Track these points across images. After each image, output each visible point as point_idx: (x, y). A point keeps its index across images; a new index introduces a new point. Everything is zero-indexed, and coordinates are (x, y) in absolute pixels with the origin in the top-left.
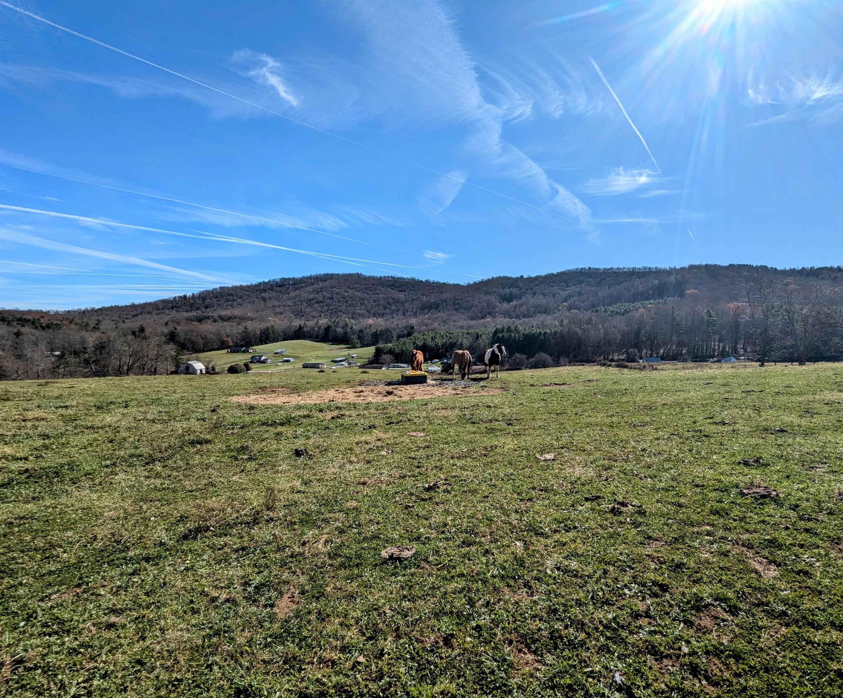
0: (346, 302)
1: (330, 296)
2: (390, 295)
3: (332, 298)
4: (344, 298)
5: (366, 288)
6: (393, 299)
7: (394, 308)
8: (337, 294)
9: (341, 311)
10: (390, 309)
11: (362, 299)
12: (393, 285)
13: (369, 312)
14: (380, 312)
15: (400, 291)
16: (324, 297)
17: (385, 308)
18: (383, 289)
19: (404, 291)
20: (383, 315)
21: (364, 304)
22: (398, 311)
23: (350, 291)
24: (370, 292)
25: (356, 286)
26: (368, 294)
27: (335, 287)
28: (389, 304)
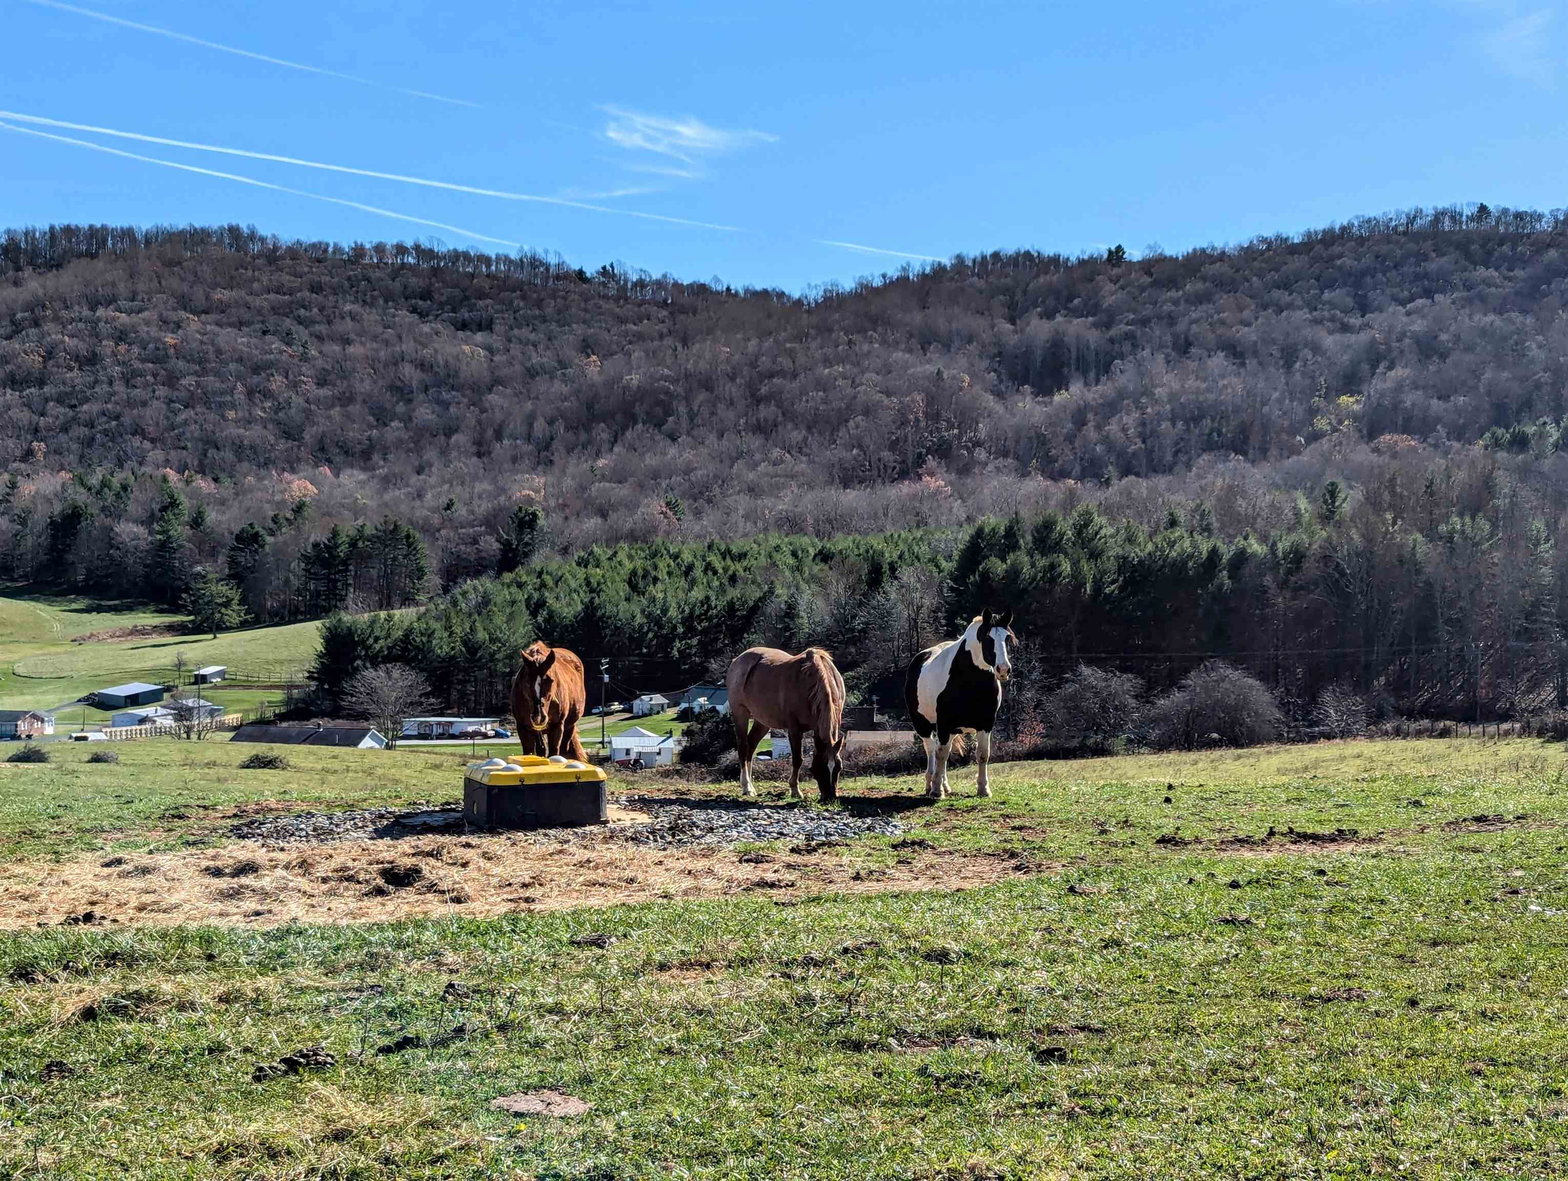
0: (171, 381)
1: (82, 347)
2: (408, 346)
3: (91, 360)
4: (159, 357)
5: (275, 310)
6: (422, 365)
7: (425, 413)
8: (121, 336)
9: (139, 431)
10: (407, 420)
11: (256, 369)
12: (426, 295)
13: (290, 433)
14: (355, 433)
15: (463, 326)
16: (49, 355)
17: (381, 416)
18: (370, 317)
19: (486, 326)
20: (366, 455)
21: (267, 394)
22: (449, 432)
23: (193, 324)
24: (301, 333)
25: (220, 295)
26: (288, 338)
27: (110, 301)
28: (402, 391)
